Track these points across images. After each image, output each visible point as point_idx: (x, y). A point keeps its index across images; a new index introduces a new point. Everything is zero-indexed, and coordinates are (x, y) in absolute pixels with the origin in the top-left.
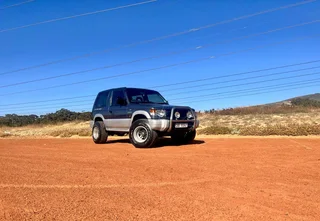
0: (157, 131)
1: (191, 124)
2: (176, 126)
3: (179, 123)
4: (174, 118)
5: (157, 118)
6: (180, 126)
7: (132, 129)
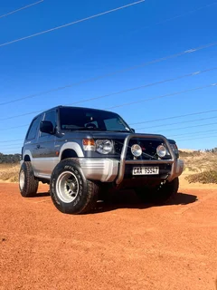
0: (96, 181)
1: (165, 167)
2: (135, 172)
3: (140, 166)
4: (129, 155)
5: (96, 155)
6: (144, 172)
7: (55, 176)
